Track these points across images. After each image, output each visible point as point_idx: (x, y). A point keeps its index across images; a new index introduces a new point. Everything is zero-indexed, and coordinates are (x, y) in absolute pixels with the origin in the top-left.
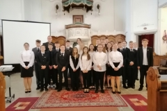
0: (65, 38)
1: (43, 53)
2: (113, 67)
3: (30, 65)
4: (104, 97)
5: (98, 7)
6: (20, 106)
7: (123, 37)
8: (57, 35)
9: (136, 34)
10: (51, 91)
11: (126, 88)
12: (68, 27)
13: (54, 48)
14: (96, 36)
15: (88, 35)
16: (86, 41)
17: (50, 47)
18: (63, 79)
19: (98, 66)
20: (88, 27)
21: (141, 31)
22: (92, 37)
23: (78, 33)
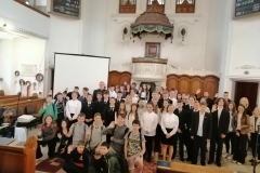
0: (130, 74)
1: (89, 103)
5: (183, 32)
7: (216, 80)
9: (232, 79)
12: (135, 61)
14: (175, 75)
15: (162, 74)
17: (99, 97)
20: (164, 62)
22: (168, 76)
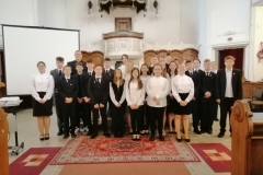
0: (102, 54)
1: (68, 77)
2: (179, 99)
3: (48, 97)
4: (164, 147)
5: (155, 4)
6: (33, 160)
7: (195, 53)
8: (90, 49)
9: (215, 49)
10: (81, 138)
11: (199, 133)
12: (107, 37)
13: (85, 69)
14: (153, 51)
15: (139, 50)
16: (135, 59)
17: (79, 69)
18: (100, 119)
19: (155, 99)
20: (140, 36)
21: (224, 43)
22: (145, 53)
23: (124, 46)
